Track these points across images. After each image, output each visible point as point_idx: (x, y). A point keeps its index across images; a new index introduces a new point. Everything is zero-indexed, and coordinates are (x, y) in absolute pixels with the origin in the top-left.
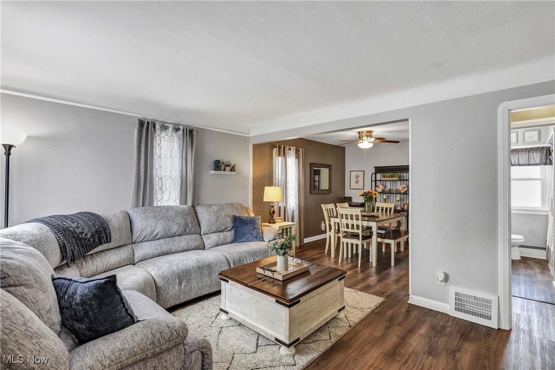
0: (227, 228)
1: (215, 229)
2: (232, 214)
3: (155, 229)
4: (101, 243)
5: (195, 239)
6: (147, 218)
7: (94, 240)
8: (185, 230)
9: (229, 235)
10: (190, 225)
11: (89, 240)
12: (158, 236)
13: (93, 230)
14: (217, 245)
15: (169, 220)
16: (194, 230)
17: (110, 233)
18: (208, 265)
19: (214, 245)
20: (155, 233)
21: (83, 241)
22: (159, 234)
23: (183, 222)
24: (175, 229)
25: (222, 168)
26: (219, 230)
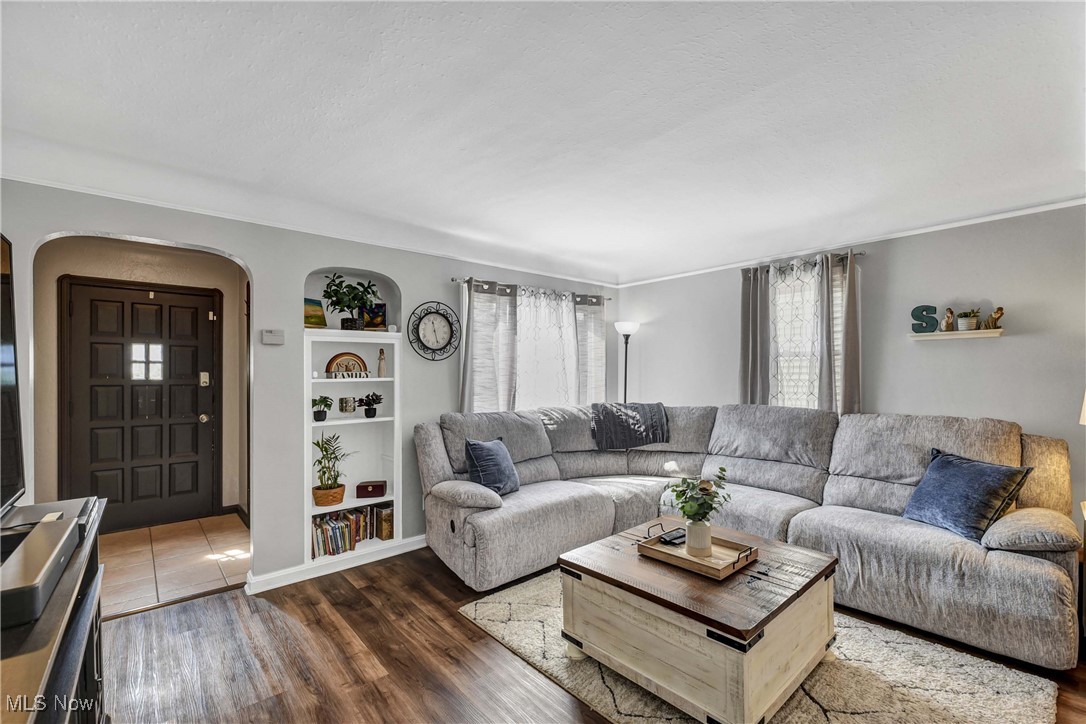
0: (901, 477)
1: (861, 470)
2: (929, 446)
3: (734, 440)
4: (655, 441)
5: (802, 476)
6: (729, 422)
7: (647, 435)
8: (787, 454)
9: (901, 494)
10: (798, 446)
11: (641, 433)
12: (738, 453)
13: (649, 422)
14: (852, 504)
15: (759, 430)
16: (806, 459)
17: (668, 431)
18: (738, 517)
19: (840, 502)
20: (735, 446)
21: (633, 432)
22: (740, 449)
23: (784, 437)
24: (766, 447)
25: (943, 325)
26: (873, 475)
